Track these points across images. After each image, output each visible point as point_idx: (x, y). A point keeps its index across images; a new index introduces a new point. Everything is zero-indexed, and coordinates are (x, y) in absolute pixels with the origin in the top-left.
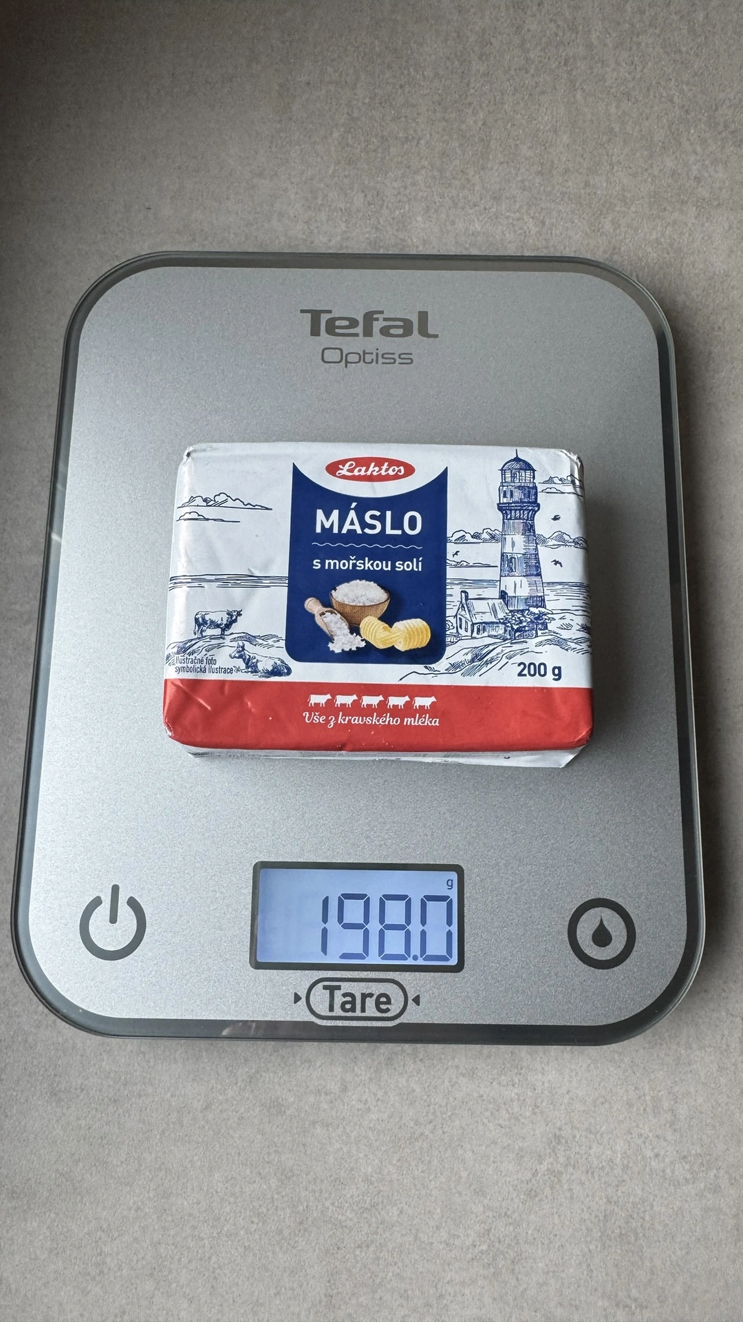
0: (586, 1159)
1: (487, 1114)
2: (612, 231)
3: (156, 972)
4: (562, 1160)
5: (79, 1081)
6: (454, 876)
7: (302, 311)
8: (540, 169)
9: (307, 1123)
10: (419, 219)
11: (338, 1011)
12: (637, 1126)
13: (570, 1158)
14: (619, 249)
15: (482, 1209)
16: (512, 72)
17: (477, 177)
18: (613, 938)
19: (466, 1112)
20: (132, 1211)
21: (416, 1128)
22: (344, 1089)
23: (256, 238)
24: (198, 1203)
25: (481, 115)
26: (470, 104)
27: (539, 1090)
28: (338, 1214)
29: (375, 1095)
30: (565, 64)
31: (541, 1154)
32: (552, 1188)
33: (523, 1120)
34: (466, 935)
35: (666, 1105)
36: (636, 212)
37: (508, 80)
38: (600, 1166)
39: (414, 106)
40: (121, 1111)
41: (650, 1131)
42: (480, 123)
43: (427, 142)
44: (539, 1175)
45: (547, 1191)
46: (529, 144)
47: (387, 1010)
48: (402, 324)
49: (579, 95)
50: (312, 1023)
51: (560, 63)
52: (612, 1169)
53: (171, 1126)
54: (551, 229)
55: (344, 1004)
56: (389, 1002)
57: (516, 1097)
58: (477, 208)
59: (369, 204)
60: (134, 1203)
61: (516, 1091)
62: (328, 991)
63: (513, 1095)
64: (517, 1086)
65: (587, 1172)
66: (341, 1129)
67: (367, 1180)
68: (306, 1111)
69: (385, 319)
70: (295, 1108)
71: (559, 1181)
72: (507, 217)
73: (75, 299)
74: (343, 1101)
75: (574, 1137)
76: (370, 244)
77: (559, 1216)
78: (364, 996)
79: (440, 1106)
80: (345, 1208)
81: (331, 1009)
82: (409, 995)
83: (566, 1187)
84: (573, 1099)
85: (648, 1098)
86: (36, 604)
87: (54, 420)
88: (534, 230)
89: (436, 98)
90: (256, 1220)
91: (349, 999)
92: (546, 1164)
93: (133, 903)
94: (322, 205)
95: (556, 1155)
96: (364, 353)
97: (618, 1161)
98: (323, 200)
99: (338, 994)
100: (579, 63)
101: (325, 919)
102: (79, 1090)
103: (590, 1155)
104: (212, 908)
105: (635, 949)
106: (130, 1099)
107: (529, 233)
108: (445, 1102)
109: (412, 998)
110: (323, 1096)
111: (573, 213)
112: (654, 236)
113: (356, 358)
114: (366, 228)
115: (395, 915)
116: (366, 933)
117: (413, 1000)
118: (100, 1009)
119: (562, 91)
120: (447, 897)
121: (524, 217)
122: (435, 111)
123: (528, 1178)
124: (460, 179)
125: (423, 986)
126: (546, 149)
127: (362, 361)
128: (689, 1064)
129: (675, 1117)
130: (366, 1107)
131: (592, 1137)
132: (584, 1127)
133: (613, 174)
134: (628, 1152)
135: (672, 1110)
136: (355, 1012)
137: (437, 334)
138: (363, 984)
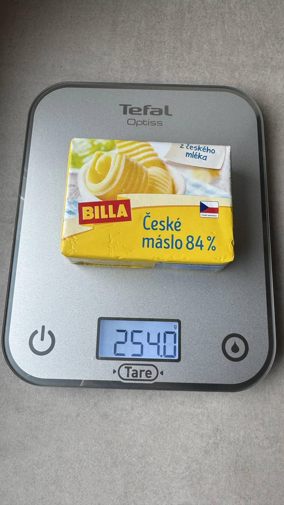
0: (228, 438)
1: (189, 419)
2: (238, 77)
3: (59, 360)
4: (218, 438)
5: (27, 404)
6: (177, 324)
7: (120, 105)
8: (211, 54)
9: (117, 422)
10: (165, 72)
11: (131, 377)
12: (249, 425)
13: (222, 438)
14: (242, 84)
15: (187, 458)
16: (201, 18)
17: (187, 56)
18: (240, 349)
19: (181, 418)
20: (47, 457)
21: (161, 425)
22: (132, 409)
24: (73, 454)
25: (189, 33)
26: (184, 29)
27: (209, 410)
28: (129, 459)
29: (145, 411)
30: (221, 15)
31: (211, 436)
32: (215, 450)
33: (203, 422)
34: (182, 347)
35: (260, 417)
36: (248, 70)
37: (199, 21)
38: (234, 441)
39: (163, 30)
40: (43, 417)
41: (254, 427)
42: (188, 36)
43: (168, 43)
44: (210, 444)
45: (213, 451)
46: (207, 45)
47: (150, 377)
48: (159, 110)
49: (226, 26)
50: (120, 382)
51: (219, 14)
52: (239, 442)
53: (63, 423)
54: (215, 76)
55: (133, 374)
56: (151, 373)
57: (201, 413)
58: (187, 68)
59: (146, 66)
60: (48, 454)
61: (201, 410)
62: (127, 369)
63: (199, 412)
64: (201, 408)
65: (229, 444)
66: (131, 425)
67: (141, 445)
68: (117, 417)
69: (152, 109)
70: (113, 416)
71: (218, 447)
72: (199, 72)
73: (32, 100)
74: (131, 414)
75: (224, 429)
76: (146, 81)
77: (218, 461)
79: (170, 416)
80: (132, 457)
81: (128, 376)
82: (159, 371)
83: (220, 449)
84: (223, 414)
85: (253, 414)
86: (15, 216)
87: (23, 146)
88: (209, 76)
89: (172, 27)
90: (96, 461)
91: (135, 372)
92: (212, 440)
93: (50, 333)
94: (128, 66)
95: (216, 436)
96: (144, 121)
97: (241, 439)
98: (128, 64)
99: (131, 370)
100: (226, 14)
101: (126, 340)
102: (27, 408)
103: (230, 436)
104: (81, 335)
105: (248, 354)
106: (47, 412)
107: (207, 77)
108: (172, 414)
109: (160, 372)
110: (124, 411)
111: (224, 70)
112: (255, 79)
113: (141, 123)
114: (145, 75)
115: (154, 339)
116: (142, 346)
117: (160, 373)
118: (36, 375)
119: (219, 25)
120: (175, 332)
121: (205, 71)
122: (171, 32)
123: (205, 446)
124: (181, 57)
125: (165, 367)
126: (213, 46)
127: (143, 124)
128: (269, 400)
129: (264, 421)
130: (141, 416)
131: (231, 429)
132: (228, 425)
133: (239, 56)
134: (245, 435)
135: (262, 419)
136: (137, 377)
137: (171, 114)
138: (141, 366)
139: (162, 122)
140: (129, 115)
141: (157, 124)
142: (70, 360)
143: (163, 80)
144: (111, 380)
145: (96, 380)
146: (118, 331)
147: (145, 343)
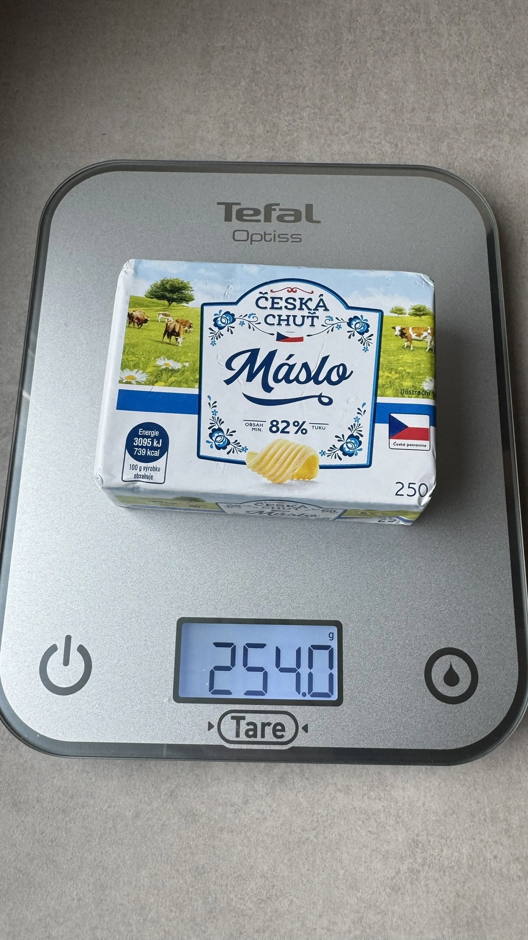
0: (439, 860)
1: (360, 823)
2: (447, 152)
3: (99, 704)
4: (419, 860)
5: (36, 794)
6: (334, 630)
7: (218, 204)
8: (393, 108)
9: (216, 829)
10: (305, 142)
11: (243, 737)
12: (479, 833)
13: (426, 858)
15: (356, 901)
16: (373, 41)
17: (347, 113)
18: (461, 679)
19: (343, 821)
20: (75, 901)
21: (303, 833)
22: (246, 802)
24: (128, 896)
25: (350, 70)
26: (342, 62)
27: (400, 804)
28: (241, 904)
29: (270, 806)
30: (412, 34)
31: (403, 855)
32: (412, 883)
33: (388, 828)
34: (344, 676)
35: (501, 815)
36: (465, 139)
37: (370, 46)
38: (450, 866)
39: (300, 63)
40: (68, 819)
41: (489, 836)
42: (349, 76)
43: (311, 89)
44: (401, 872)
45: (408, 886)
46: (385, 91)
47: (282, 736)
49: (422, 57)
50: (222, 746)
51: (407, 34)
52: (460, 868)
53: (108, 831)
55: (247, 731)
56: (283, 730)
57: (382, 809)
58: (347, 135)
59: (268, 132)
60: (77, 895)
61: (382, 804)
62: (235, 721)
63: (380, 807)
64: (382, 800)
65: (440, 871)
66: (243, 834)
67: (263, 876)
68: (216, 819)
69: (280, 210)
70: (207, 817)
71: (417, 879)
72: (370, 142)
74: (245, 812)
75: (429, 842)
77: (418, 907)
78: (264, 725)
79: (322, 816)
80: (246, 900)
81: (238, 735)
82: (299, 724)
83: (423, 882)
84: (427, 811)
85: (487, 810)
88: (389, 150)
89: (317, 58)
90: (173, 909)
91: (252, 727)
92: (406, 864)
93: (82, 650)
94: (233, 133)
95: (415, 856)
96: (265, 234)
97: (465, 861)
98: (233, 129)
99: (243, 723)
100: (421, 34)
101: (233, 663)
102: (35, 802)
103: (442, 856)
104: (144, 654)
105: (478, 688)
106: (75, 809)
107: (386, 152)
108: (326, 813)
109: (302, 727)
110: (229, 807)
111: (419, 139)
112: (479, 156)
113: (259, 238)
114: (265, 149)
115: (288, 661)
116: (265, 675)
118: (54, 735)
119: (409, 54)
120: (330, 647)
121: (383, 142)
122: (316, 67)
123: (392, 876)
124: (335, 115)
125: (310, 717)
126: (398, 94)
127: (263, 239)
128: (520, 782)
129: (509, 825)
130: (264, 816)
131: (443, 841)
132: (437, 834)
133: (448, 112)
134: (472, 854)
135: (506, 820)
136: (256, 737)
137: (319, 220)
138: (263, 715)
139: (300, 235)
140: (235, 223)
141: (291, 240)
142: (122, 704)
143: (301, 158)
144: (203, 743)
145: (173, 743)
146: (218, 645)
147: (272, 669)
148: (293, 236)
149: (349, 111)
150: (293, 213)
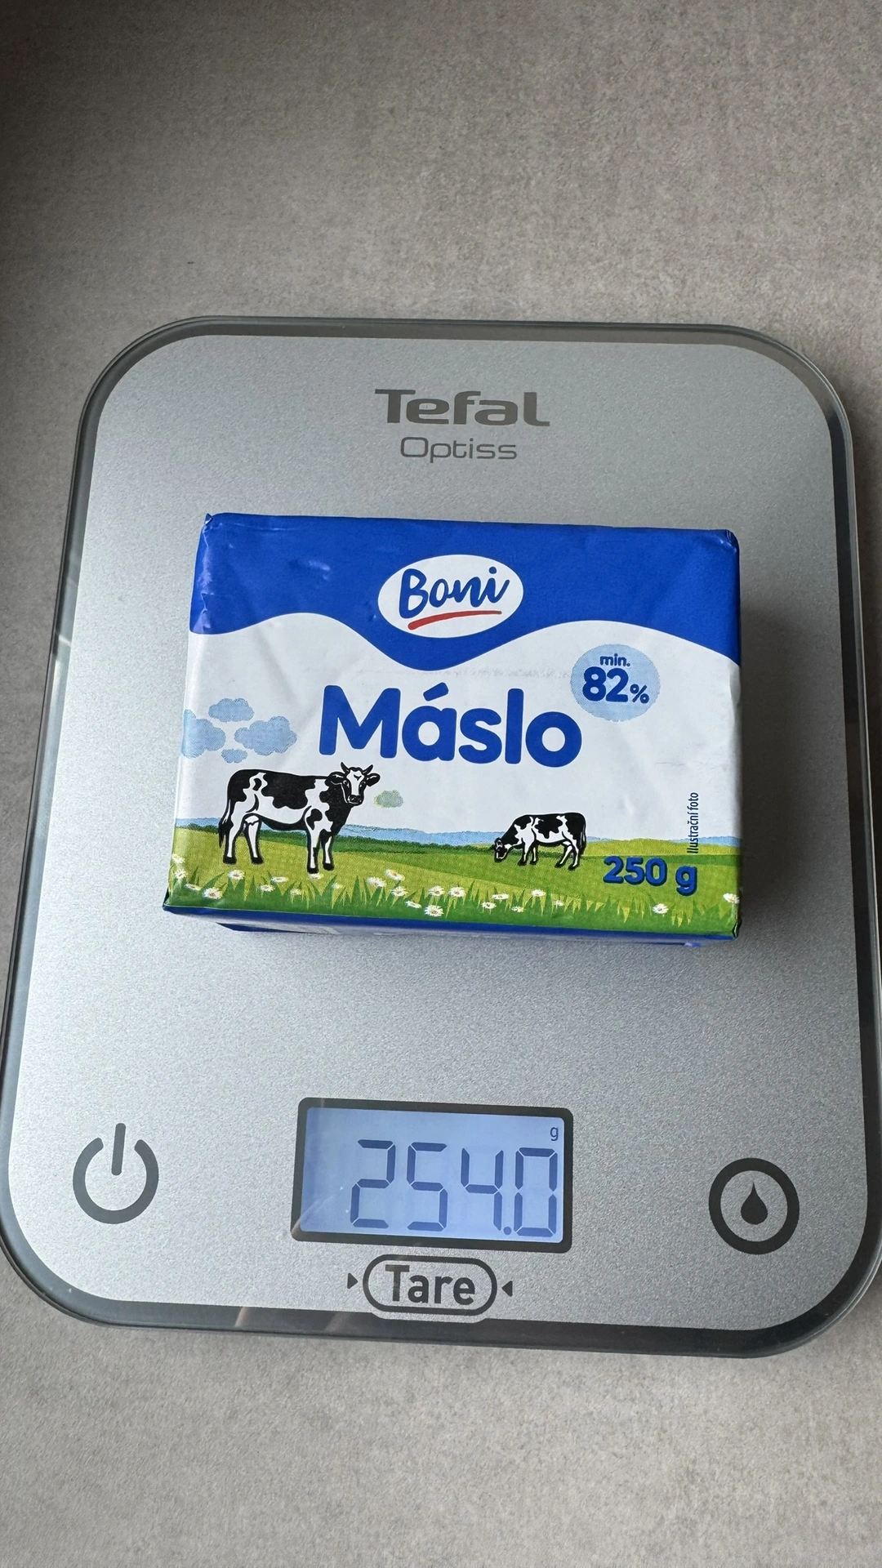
0: (729, 1504)
1: (598, 1438)
2: (770, 292)
3: (170, 1240)
4: (696, 1505)
5: (68, 1376)
6: (559, 1123)
7: (378, 392)
8: (680, 215)
9: (361, 1442)
10: (527, 276)
11: (405, 1301)
13: (707, 1501)
14: (781, 315)
16: (647, 96)
17: (601, 225)
18: (770, 1213)
19: (570, 1434)
21: (503, 1453)
22: (411, 1399)
23: (323, 300)
25: (607, 149)
26: (593, 136)
27: (666, 1409)
29: (451, 1407)
30: (714, 87)
31: (669, 1495)
32: (683, 1542)
33: (645, 1448)
34: (574, 1202)
35: (836, 1434)
36: (801, 270)
37: (642, 107)
38: (748, 1515)
39: (522, 138)
40: (119, 1418)
41: (815, 1469)
42: (606, 159)
43: (538, 183)
44: (666, 1524)
45: (677, 1546)
46: (667, 186)
47: (470, 1301)
49: (731, 123)
50: (371, 1314)
51: (707, 86)
52: (763, 1520)
53: (184, 1441)
54: (694, 290)
55: (412, 1291)
56: (471, 1290)
57: (637, 1417)
58: (601, 264)
59: (465, 258)
60: (133, 1543)
61: (636, 1409)
62: (392, 1273)
63: (632, 1414)
64: (637, 1401)
65: (730, 1523)
66: (405, 1452)
67: (438, 1523)
68: (360, 1426)
69: (482, 402)
70: (346, 1421)
71: (692, 1534)
72: (639, 276)
73: (95, 374)
74: (408, 1415)
75: (713, 1473)
76: (465, 308)
78: (440, 1281)
79: (536, 1426)
81: (396, 1297)
82: (498, 1281)
83: (701, 1541)
84: (711, 1422)
85: (812, 1424)
88: (672, 291)
89: (553, 129)
91: (420, 1284)
92: (674, 1509)
93: (142, 1148)
94: (406, 260)
95: (688, 1497)
96: (455, 445)
97: (771, 1508)
98: (407, 253)
99: (405, 1277)
100: (731, 86)
101: (391, 1175)
102: (67, 1388)
103: (734, 1499)
104: (244, 1158)
105: (798, 1228)
106: (132, 1402)
107: (666, 294)
108: (542, 1420)
109: (503, 1285)
110: (383, 1407)
111: (722, 270)
112: (825, 300)
113: (445, 450)
114: (461, 288)
115: (482, 1173)
116: (444, 1196)
117: (503, 1288)
118: (96, 1289)
119: (709, 120)
120: (552, 1151)
121: (660, 275)
122: (550, 145)
123: (650, 1527)
124: (580, 228)
125: (516, 1269)
126: (688, 190)
127: (452, 454)
128: (867, 1379)
129: (848, 1451)
130: (439, 1424)
131: (737, 1474)
132: (727, 1461)
133: (773, 222)
134: (784, 1496)
135: (843, 1442)
136: (427, 1302)
137: (547, 421)
138: (437, 1265)
139: (514, 446)
140: (405, 426)
141: (498, 454)
142: (207, 1241)
143: (521, 304)
144: (340, 1308)
145: (289, 1307)
146: (366, 1144)
147: (454, 1187)
148: (502, 449)
149: (604, 221)
150: (503, 408)
